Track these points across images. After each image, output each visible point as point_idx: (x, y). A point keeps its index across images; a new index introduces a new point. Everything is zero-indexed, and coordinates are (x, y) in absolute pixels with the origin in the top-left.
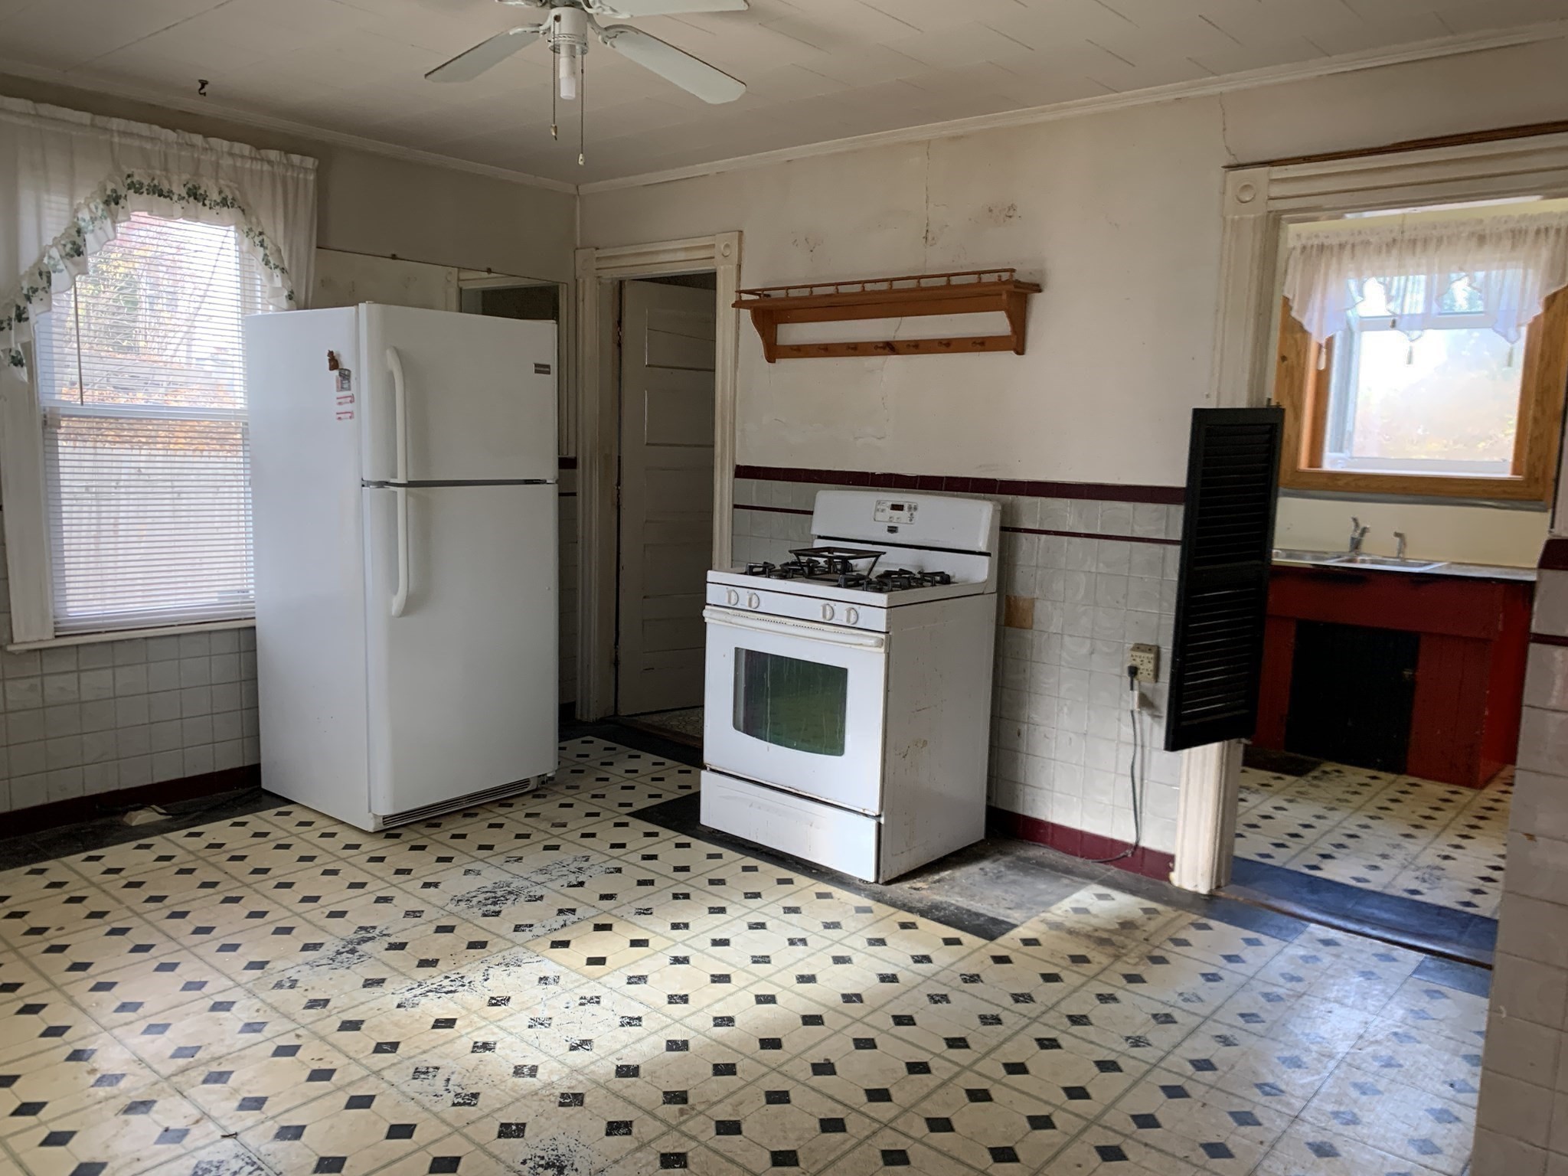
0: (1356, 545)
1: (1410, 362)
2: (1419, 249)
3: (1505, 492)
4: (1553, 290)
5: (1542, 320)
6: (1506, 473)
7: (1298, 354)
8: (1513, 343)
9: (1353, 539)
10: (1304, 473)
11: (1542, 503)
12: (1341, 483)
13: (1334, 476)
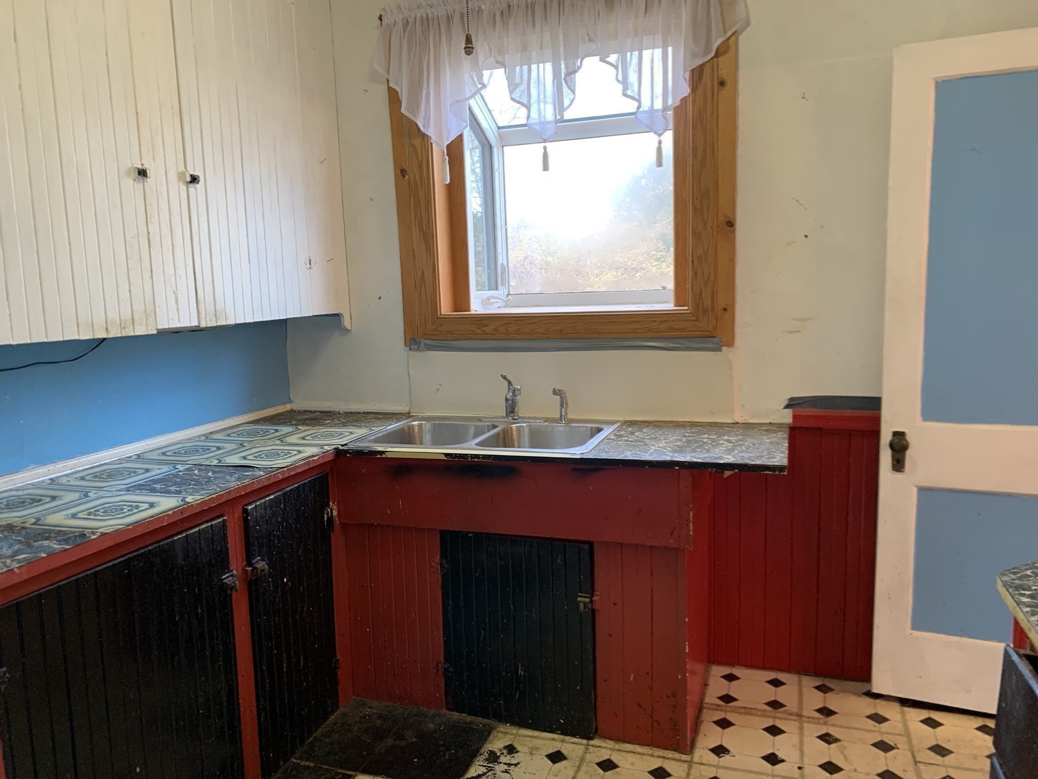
0: (511, 408)
1: (546, 167)
2: (539, 16)
3: (672, 329)
4: (700, 62)
5: (690, 100)
6: (668, 305)
7: (420, 166)
8: (660, 135)
9: (507, 400)
10: (447, 319)
11: (715, 340)
12: (488, 329)
13: (483, 320)
